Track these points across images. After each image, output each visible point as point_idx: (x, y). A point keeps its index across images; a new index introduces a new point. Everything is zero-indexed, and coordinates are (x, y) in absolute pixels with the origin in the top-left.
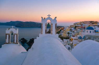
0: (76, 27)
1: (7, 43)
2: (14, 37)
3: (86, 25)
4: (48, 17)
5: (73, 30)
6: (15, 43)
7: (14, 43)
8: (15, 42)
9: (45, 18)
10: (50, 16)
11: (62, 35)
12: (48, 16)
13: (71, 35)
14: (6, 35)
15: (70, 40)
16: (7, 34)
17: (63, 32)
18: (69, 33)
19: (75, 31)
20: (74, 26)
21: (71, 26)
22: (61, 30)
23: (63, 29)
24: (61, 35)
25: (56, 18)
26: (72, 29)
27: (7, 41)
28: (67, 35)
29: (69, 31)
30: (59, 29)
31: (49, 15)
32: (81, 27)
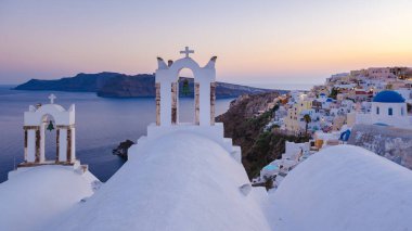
0: (335, 93)
1: (30, 165)
2: (58, 138)
3: (377, 82)
4: (184, 55)
5: (326, 105)
6: (62, 163)
7: (58, 162)
8: (63, 157)
9: (170, 62)
10: (192, 52)
11: (283, 128)
12: (181, 52)
13: (317, 124)
14: (26, 133)
15: (313, 144)
16: (29, 128)
17: (286, 114)
18: (307, 118)
19: (334, 111)
20: (330, 89)
21: (317, 89)
22: (276, 108)
24: (276, 126)
25: (214, 58)
26: (320, 100)
27: (30, 156)
28: (303, 124)
29: (307, 109)
31: (187, 51)
32: (357, 93)
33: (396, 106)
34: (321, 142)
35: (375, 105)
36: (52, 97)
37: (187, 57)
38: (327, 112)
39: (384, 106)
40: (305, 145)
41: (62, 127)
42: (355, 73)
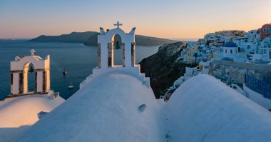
0: (208, 42)
1: (15, 96)
2: (36, 77)
4: (116, 27)
5: (204, 49)
7: (36, 93)
10: (121, 25)
11: (185, 60)
13: (201, 58)
15: (198, 68)
17: (186, 53)
18: (196, 55)
19: (208, 51)
20: (206, 40)
21: (200, 40)
22: (181, 50)
23: (186, 47)
24: (182, 59)
25: (134, 29)
26: (202, 46)
27: (15, 89)
28: (194, 58)
29: (196, 51)
30: (178, 47)
31: (118, 24)
32: (218, 42)
33: (233, 49)
34: (202, 67)
35: (225, 48)
36: (33, 51)
37: (118, 28)
38: (205, 52)
39: (229, 49)
40: (195, 69)
41: (39, 70)
42: (217, 33)
